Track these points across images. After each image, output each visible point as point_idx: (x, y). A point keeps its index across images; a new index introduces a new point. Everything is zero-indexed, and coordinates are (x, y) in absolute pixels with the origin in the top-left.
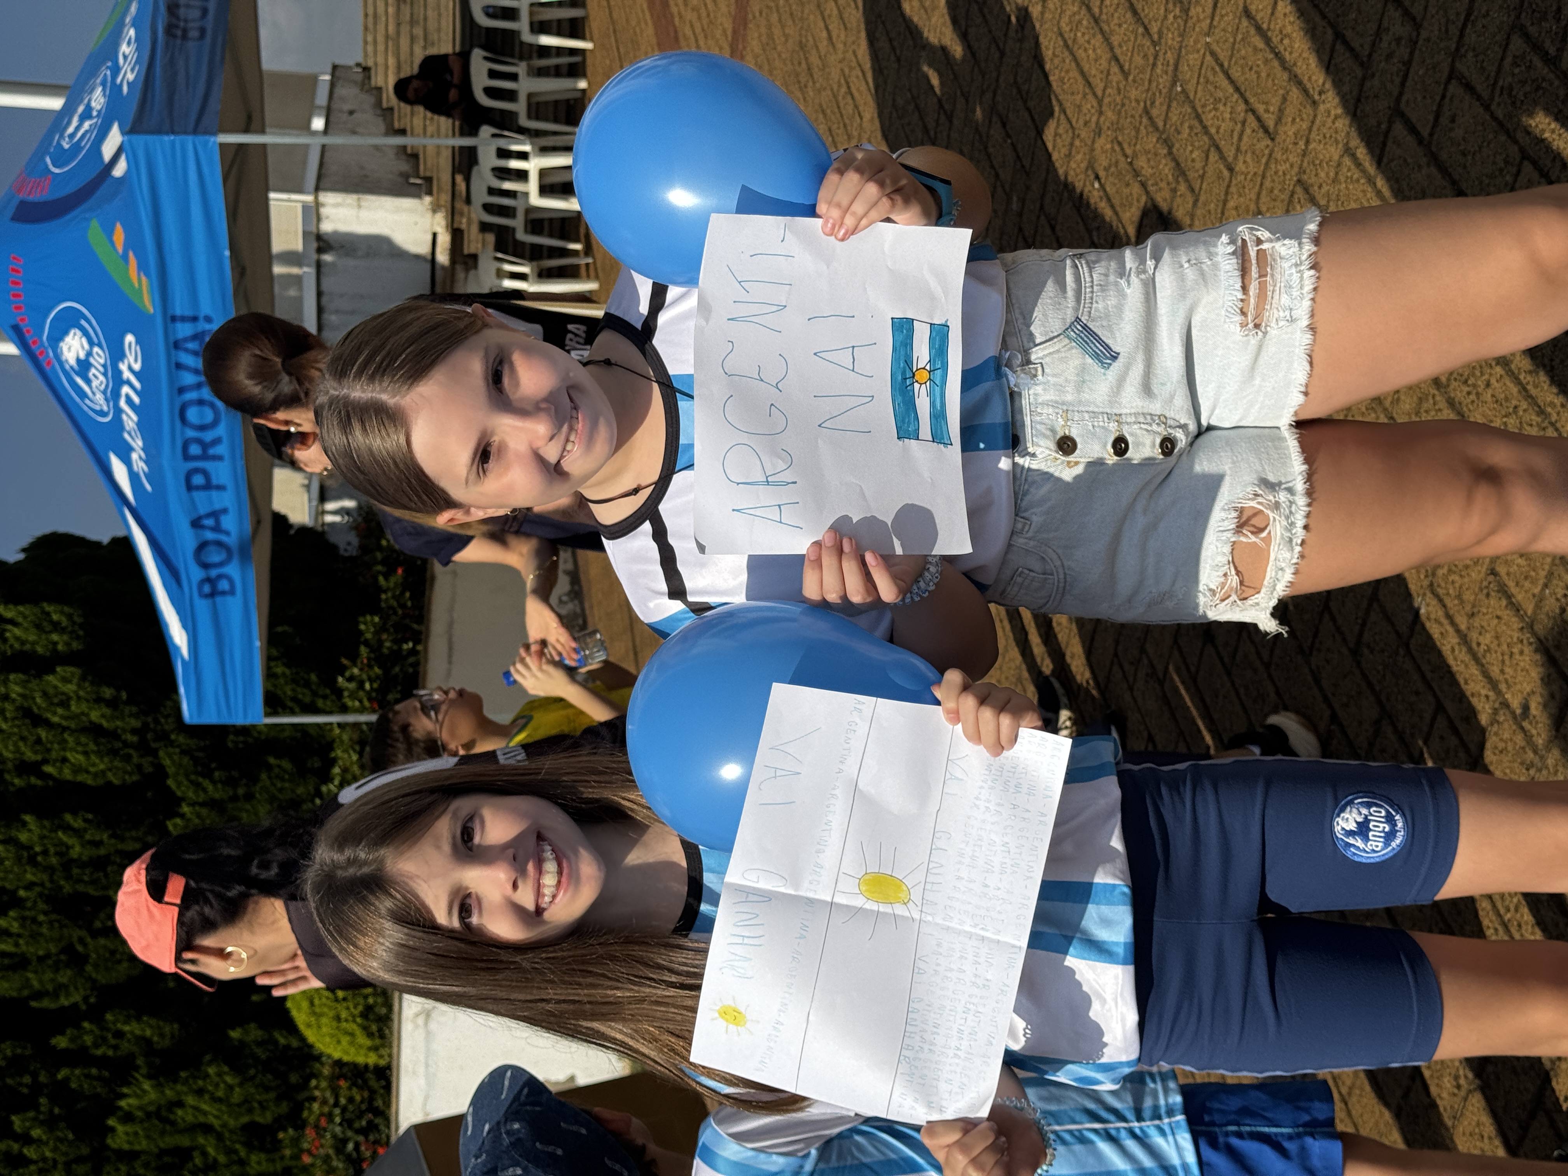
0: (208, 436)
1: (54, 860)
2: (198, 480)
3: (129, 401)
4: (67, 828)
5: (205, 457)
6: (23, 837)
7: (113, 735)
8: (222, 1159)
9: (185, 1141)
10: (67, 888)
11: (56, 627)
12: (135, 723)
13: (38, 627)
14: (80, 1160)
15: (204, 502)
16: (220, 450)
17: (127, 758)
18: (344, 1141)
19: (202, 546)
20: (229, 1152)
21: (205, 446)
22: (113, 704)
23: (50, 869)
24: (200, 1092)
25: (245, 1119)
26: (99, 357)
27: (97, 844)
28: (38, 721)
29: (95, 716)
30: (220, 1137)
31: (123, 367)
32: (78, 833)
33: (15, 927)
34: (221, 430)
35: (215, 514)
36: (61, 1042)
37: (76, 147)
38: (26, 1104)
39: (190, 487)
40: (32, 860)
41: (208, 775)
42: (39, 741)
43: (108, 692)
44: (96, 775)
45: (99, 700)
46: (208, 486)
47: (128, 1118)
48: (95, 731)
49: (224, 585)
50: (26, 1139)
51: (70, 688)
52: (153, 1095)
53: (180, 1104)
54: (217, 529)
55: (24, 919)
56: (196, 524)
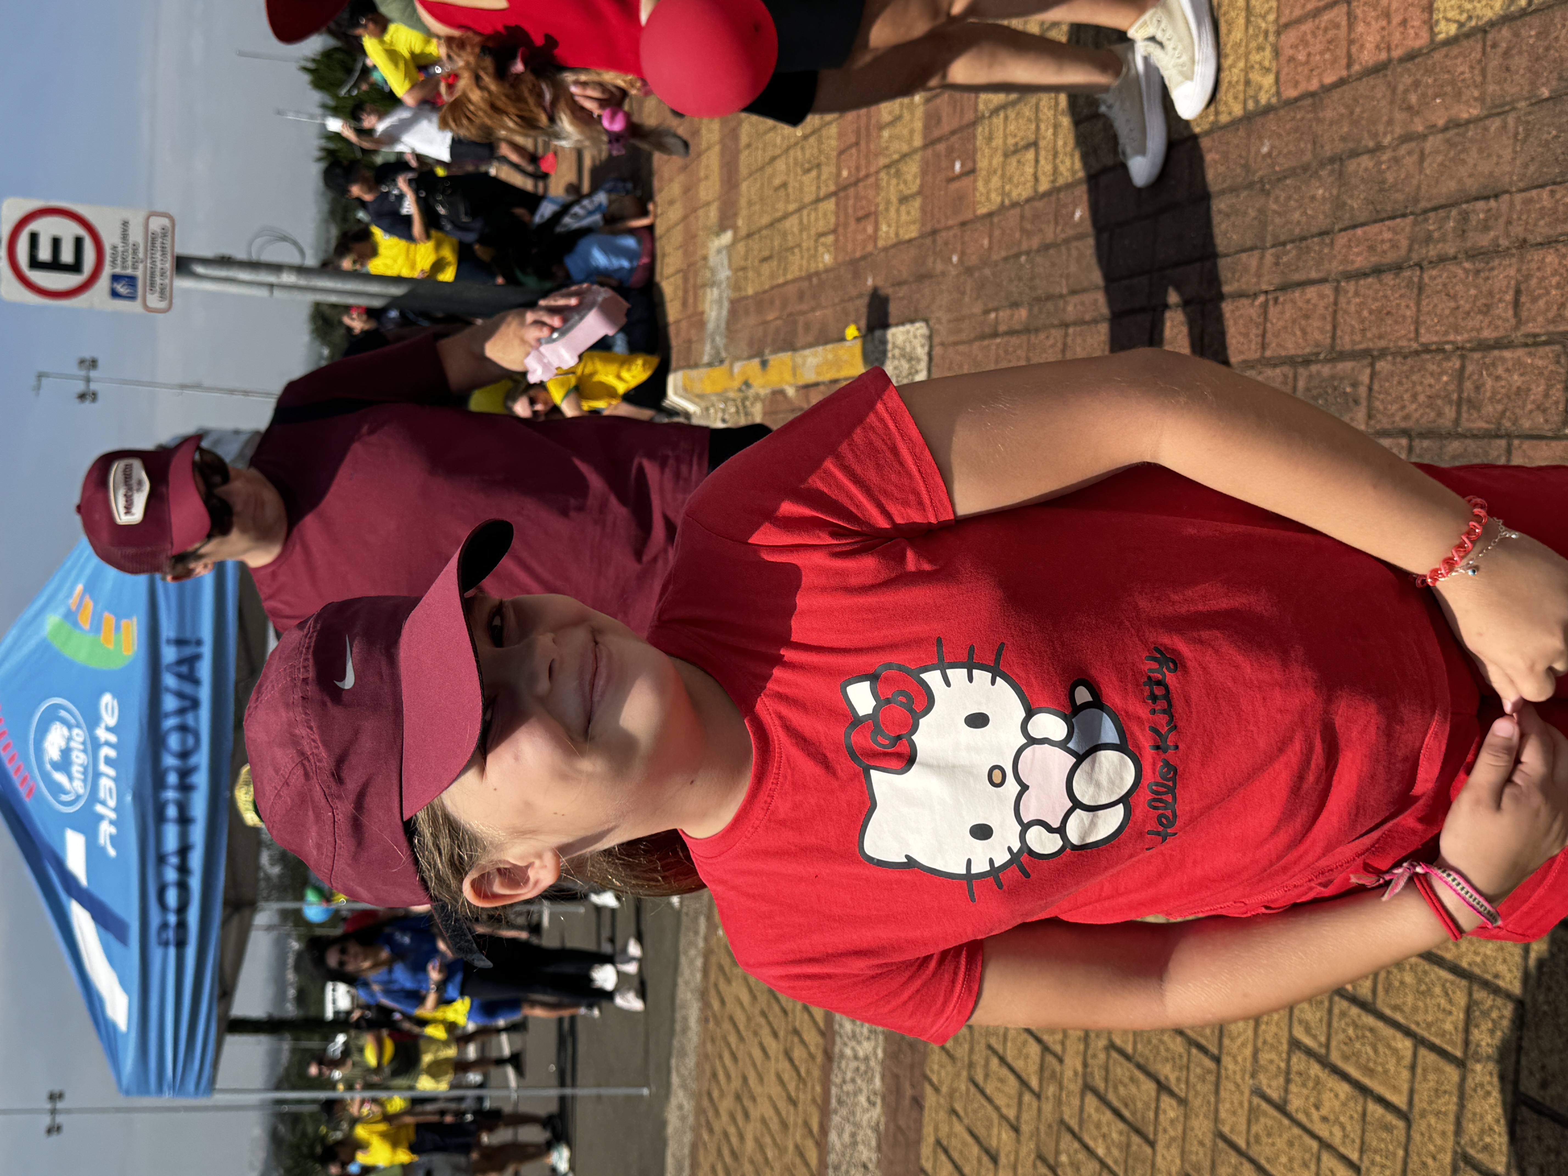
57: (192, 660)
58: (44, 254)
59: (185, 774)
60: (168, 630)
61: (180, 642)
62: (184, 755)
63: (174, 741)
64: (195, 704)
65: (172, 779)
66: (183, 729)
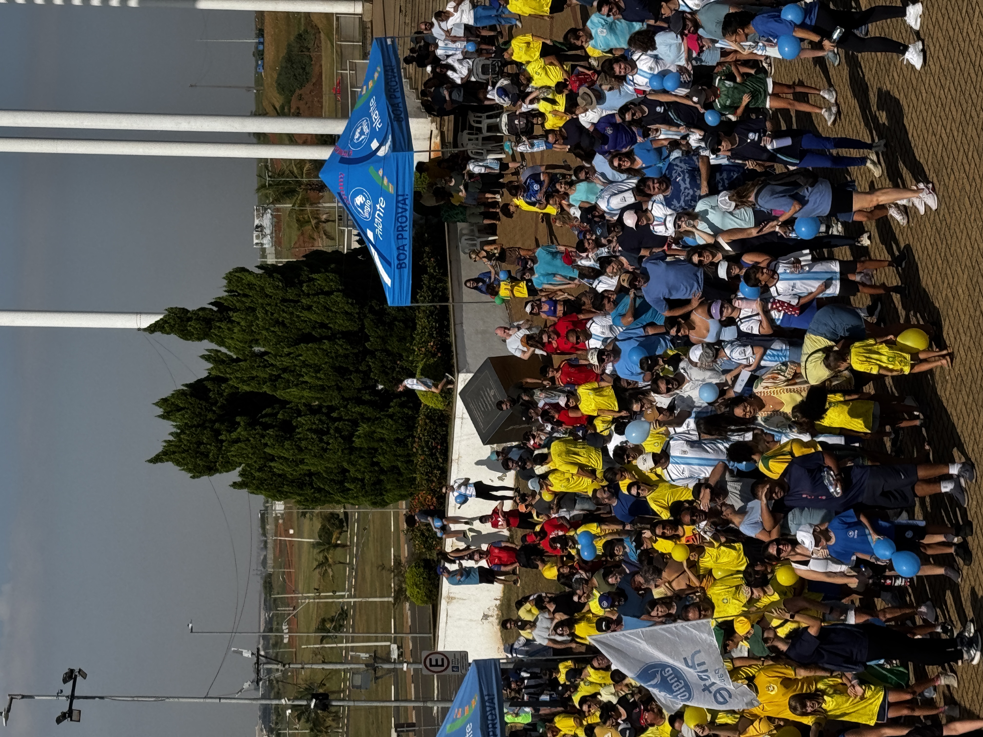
0: (403, 225)
1: (333, 355)
2: (400, 237)
3: (379, 215)
4: (338, 345)
5: (403, 230)
6: (324, 347)
7: (351, 314)
8: (388, 449)
9: (375, 445)
10: (337, 365)
11: (332, 280)
12: (357, 310)
13: (326, 280)
14: (345, 449)
15: (401, 243)
16: (407, 228)
17: (355, 322)
18: (428, 442)
19: (399, 255)
20: (391, 447)
21: (403, 227)
22: (352, 304)
23: (332, 358)
24: (382, 427)
25: (395, 437)
26: (369, 203)
27: (347, 349)
28: (328, 310)
29: (346, 308)
30: (387, 444)
31: (378, 206)
32: (341, 346)
33: (322, 376)
34: (408, 223)
35: (404, 246)
36: (334, 415)
37: (360, 143)
38: (327, 433)
39: (398, 238)
40: (327, 355)
41: (377, 327)
42: (328, 317)
43: (350, 301)
44: (346, 327)
45: (348, 303)
46: (402, 238)
47: (359, 437)
48: (346, 313)
49: (403, 265)
50: (328, 444)
51: (339, 299)
52: (367, 429)
53: (375, 432)
54: (404, 250)
55: (325, 374)
56: (398, 249)
57: (493, 699)
58: (434, 663)
59: (494, 725)
60: (485, 693)
61: (488, 695)
62: (493, 720)
63: (490, 718)
64: (494, 709)
65: (490, 726)
66: (491, 714)
